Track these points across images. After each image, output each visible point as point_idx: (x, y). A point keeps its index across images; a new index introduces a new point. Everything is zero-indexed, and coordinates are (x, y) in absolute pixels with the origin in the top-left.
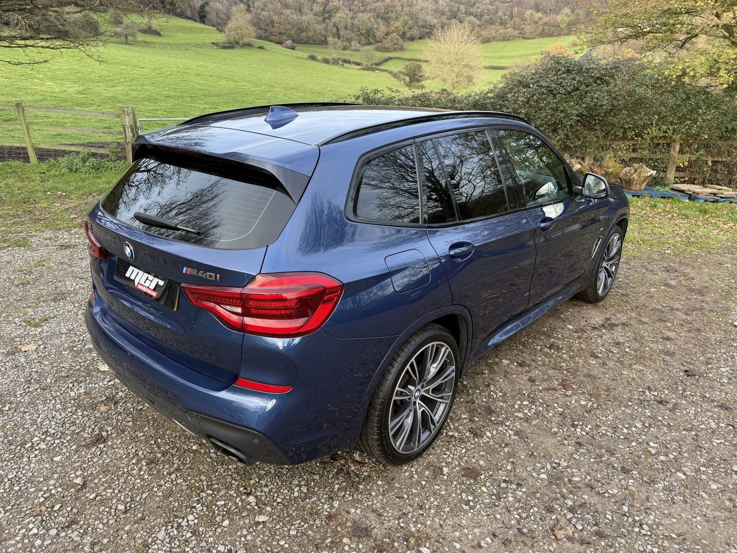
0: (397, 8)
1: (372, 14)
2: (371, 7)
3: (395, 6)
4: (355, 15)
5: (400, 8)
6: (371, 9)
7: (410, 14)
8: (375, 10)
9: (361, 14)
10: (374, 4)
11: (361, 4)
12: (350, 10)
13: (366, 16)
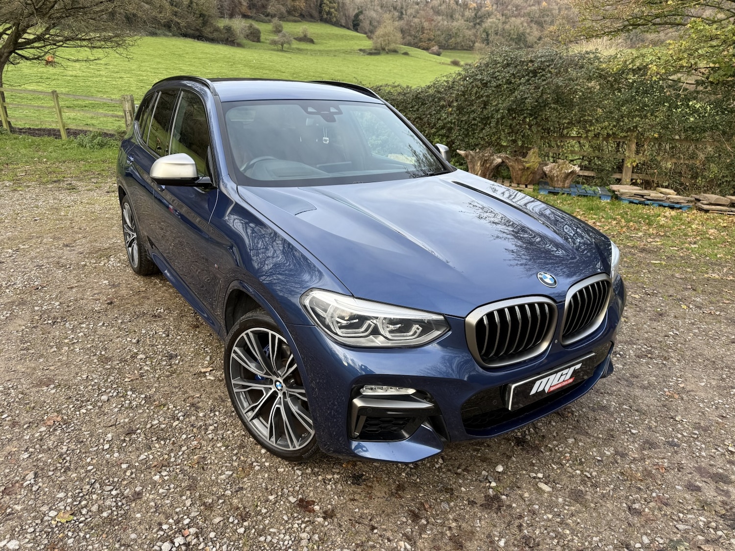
0: (554, 12)
1: (526, 18)
2: (525, 11)
3: (551, 10)
4: (507, 20)
5: (557, 11)
6: (524, 13)
7: (567, 18)
8: (529, 14)
9: (513, 19)
10: (529, 8)
11: (514, 9)
12: (503, 15)
13: (518, 21)
